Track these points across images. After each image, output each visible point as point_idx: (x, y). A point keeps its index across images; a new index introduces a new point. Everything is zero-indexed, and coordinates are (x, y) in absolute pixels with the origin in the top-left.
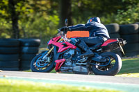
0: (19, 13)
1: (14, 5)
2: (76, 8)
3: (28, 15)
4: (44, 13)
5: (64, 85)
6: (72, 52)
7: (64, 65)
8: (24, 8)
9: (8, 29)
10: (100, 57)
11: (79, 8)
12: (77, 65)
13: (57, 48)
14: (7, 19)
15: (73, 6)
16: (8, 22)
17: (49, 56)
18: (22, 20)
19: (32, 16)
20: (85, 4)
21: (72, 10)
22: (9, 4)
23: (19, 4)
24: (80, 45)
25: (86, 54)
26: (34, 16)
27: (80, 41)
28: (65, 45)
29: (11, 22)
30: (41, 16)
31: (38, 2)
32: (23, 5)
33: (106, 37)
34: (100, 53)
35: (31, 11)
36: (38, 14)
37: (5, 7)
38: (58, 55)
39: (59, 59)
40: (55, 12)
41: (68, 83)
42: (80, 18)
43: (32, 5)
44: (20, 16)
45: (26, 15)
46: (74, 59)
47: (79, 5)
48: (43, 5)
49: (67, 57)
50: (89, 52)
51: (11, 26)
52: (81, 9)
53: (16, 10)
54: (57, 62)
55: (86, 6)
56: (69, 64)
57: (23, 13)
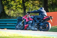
0: (26, 6)
1: (24, 3)
2: (50, 4)
3: (30, 7)
4: (37, 6)
5: (45, 36)
6: (31, 22)
7: (28, 27)
8: (28, 4)
9: (22, 13)
10: (42, 24)
11: (51, 4)
12: (33, 27)
13: (26, 20)
14: (21, 9)
15: (48, 3)
16: (22, 10)
17: (22, 23)
18: (28, 9)
19: (32, 8)
20: (53, 3)
21: (48, 5)
22: (22, 3)
23: (26, 3)
24: (35, 19)
25: (37, 22)
26: (33, 7)
27: (34, 17)
28: (29, 19)
29: (23, 10)
30: (35, 8)
31: (34, 2)
32: (28, 3)
33: (45, 15)
34: (42, 22)
35: (31, 5)
36: (34, 7)
37: (21, 4)
38: (26, 23)
39: (26, 24)
40: (41, 6)
41: (47, 35)
42: (51, 8)
43: (32, 3)
44: (27, 8)
45: (29, 7)
46: (32, 24)
47: (51, 3)
48: (36, 3)
49: (29, 24)
50: (38, 22)
51: (23, 12)
52: (52, 5)
53: (25, 5)
54: (25, 25)
55: (54, 4)
56: (30, 26)
57: (28, 6)
